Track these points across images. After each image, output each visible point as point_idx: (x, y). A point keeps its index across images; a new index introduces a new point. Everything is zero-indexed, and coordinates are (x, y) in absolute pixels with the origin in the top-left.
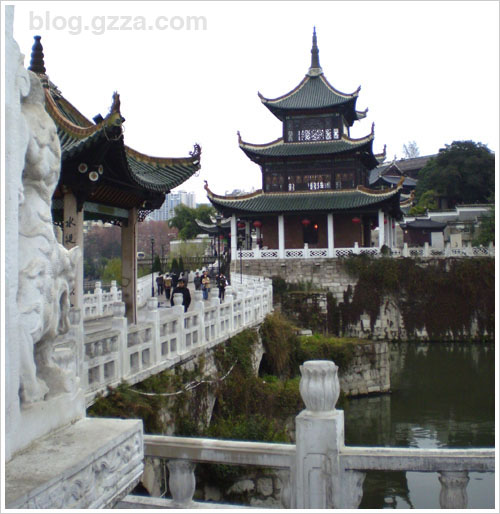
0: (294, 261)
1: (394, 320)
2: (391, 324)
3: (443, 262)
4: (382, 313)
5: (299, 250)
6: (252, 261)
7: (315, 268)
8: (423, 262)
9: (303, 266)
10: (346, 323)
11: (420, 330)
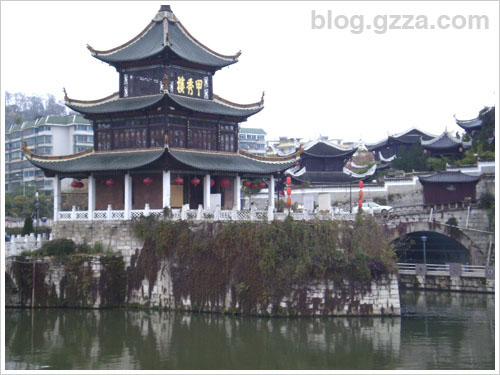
0: (99, 222)
1: (167, 287)
2: (165, 290)
3: (211, 226)
4: (159, 279)
5: (103, 212)
6: (69, 222)
7: (113, 230)
8: (195, 226)
9: (105, 228)
10: (131, 289)
11: (186, 299)
